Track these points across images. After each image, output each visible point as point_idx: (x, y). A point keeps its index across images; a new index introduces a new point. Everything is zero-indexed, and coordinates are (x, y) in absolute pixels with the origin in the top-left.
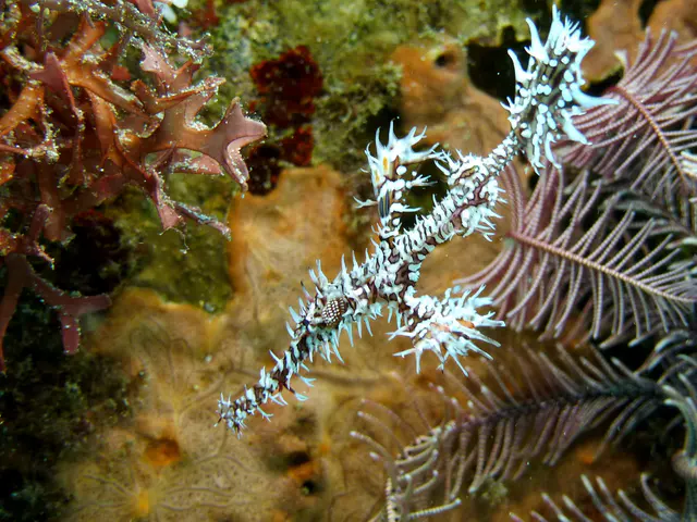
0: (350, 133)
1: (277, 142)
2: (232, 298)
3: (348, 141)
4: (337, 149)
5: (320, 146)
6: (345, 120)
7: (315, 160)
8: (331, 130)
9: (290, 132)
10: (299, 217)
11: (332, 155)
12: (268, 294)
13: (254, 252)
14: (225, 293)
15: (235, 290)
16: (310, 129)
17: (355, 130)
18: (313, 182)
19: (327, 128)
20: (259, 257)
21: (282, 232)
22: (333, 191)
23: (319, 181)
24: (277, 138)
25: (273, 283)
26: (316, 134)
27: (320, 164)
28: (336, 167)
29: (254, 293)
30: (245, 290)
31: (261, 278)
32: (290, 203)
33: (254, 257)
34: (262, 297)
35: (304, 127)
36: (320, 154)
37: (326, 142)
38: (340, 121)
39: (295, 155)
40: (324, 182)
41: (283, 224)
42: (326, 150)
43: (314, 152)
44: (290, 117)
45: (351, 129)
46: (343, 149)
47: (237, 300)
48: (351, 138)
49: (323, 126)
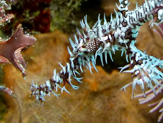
0: (72, 11)
1: (31, 20)
2: (7, 112)
3: (71, 16)
4: (64, 21)
5: (55, 20)
6: (69, 4)
7: (52, 28)
8: (61, 10)
9: (38, 13)
10: (44, 62)
11: (62, 24)
12: (27, 108)
13: (19, 84)
14: (3, 109)
15: (8, 107)
16: (49, 11)
17: (75, 9)
18: (51, 41)
19: (59, 9)
20: (21, 87)
21: (35, 71)
22: (62, 45)
23: (55, 40)
24: (31, 18)
25: (30, 102)
26: (52, 13)
27: (55, 30)
28: (64, 31)
29: (19, 108)
30: (14, 107)
31: (23, 99)
32: (38, 54)
33: (18, 87)
34: (24, 110)
35: (46, 10)
36: (55, 25)
37: (58, 17)
38: (66, 5)
39: (41, 26)
40: (58, 41)
41: (34, 67)
42: (58, 22)
43: (51, 24)
44: (37, 4)
45: (72, 9)
46: (68, 20)
47: (10, 113)
48: (72, 14)
49: (56, 8)
